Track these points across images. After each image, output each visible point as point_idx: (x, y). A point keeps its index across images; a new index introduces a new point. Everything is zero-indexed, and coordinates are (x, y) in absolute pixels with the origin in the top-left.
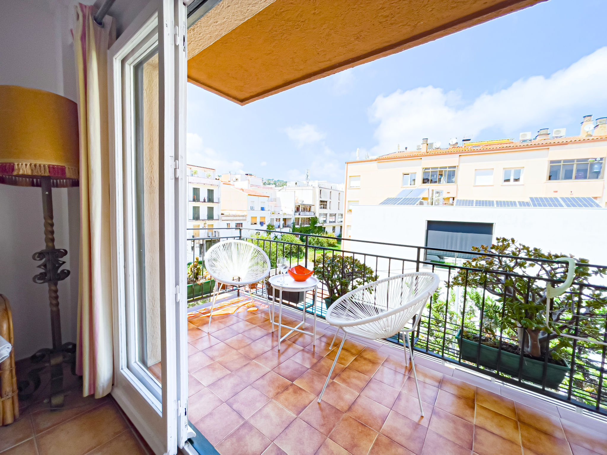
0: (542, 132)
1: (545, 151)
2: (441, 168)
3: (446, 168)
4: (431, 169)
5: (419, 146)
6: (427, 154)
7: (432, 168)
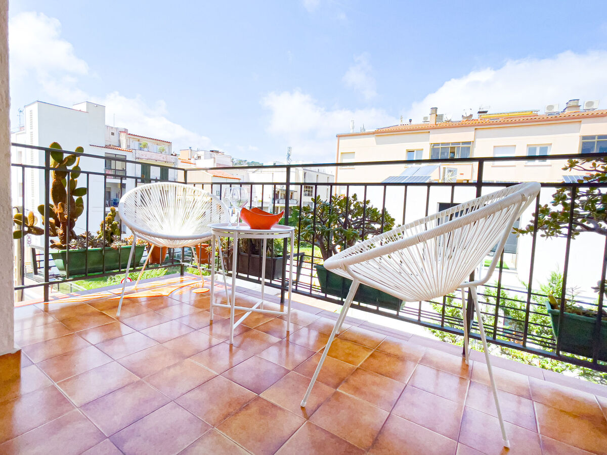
0: (571, 104)
1: (577, 125)
2: (453, 143)
3: (459, 143)
4: (440, 145)
5: (426, 118)
6: (436, 128)
7: (442, 144)
